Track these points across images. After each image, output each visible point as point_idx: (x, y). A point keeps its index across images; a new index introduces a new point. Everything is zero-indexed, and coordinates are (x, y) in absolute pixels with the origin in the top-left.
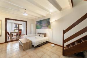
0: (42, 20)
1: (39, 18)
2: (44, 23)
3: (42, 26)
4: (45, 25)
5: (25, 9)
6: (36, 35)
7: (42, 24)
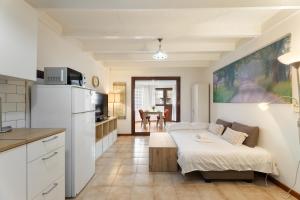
0: (238, 62)
1: (223, 53)
2: (246, 76)
3: (236, 92)
4: (252, 85)
5: (160, 40)
6: (207, 129)
7: (236, 82)
